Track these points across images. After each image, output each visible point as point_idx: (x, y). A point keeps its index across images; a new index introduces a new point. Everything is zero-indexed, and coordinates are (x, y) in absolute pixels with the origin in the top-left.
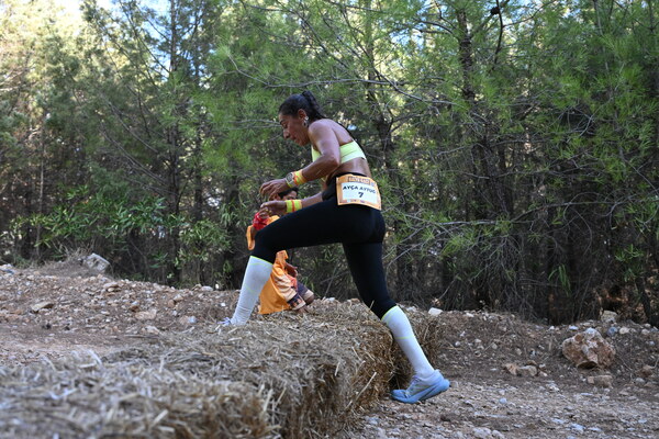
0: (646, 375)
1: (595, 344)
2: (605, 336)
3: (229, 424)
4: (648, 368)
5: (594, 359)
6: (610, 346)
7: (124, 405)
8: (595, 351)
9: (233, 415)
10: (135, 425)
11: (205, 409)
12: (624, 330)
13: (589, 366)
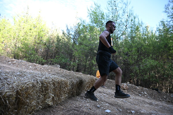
0: (132, 92)
1: (125, 86)
2: (127, 85)
4: (133, 91)
5: (125, 88)
6: (127, 87)
8: (125, 87)
10: (46, 80)
11: (58, 81)
12: (130, 85)
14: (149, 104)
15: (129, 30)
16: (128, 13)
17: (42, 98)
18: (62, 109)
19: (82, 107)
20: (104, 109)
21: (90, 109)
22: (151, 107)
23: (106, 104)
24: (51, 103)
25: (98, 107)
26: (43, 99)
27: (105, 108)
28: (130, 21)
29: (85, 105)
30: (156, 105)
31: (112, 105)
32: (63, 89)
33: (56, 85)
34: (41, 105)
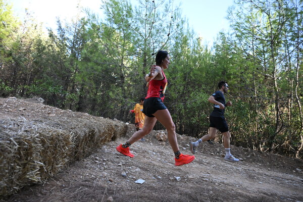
1: (163, 135)
2: (166, 134)
3: (59, 140)
6: (166, 136)
7: (26, 131)
8: (163, 137)
9: (61, 138)
10: (28, 136)
11: (52, 135)
13: (161, 140)
14: (198, 162)
15: (173, 42)
16: (173, 13)
17: (19, 171)
18: (60, 186)
19: (96, 179)
20: (134, 179)
21: (110, 181)
22: (201, 167)
23: (137, 170)
24: (36, 179)
25: (123, 176)
26: (21, 173)
27: (135, 176)
28: (176, 27)
29: (101, 175)
30: (207, 163)
31: (146, 170)
32: (59, 151)
33: (48, 143)
34: (17, 185)
